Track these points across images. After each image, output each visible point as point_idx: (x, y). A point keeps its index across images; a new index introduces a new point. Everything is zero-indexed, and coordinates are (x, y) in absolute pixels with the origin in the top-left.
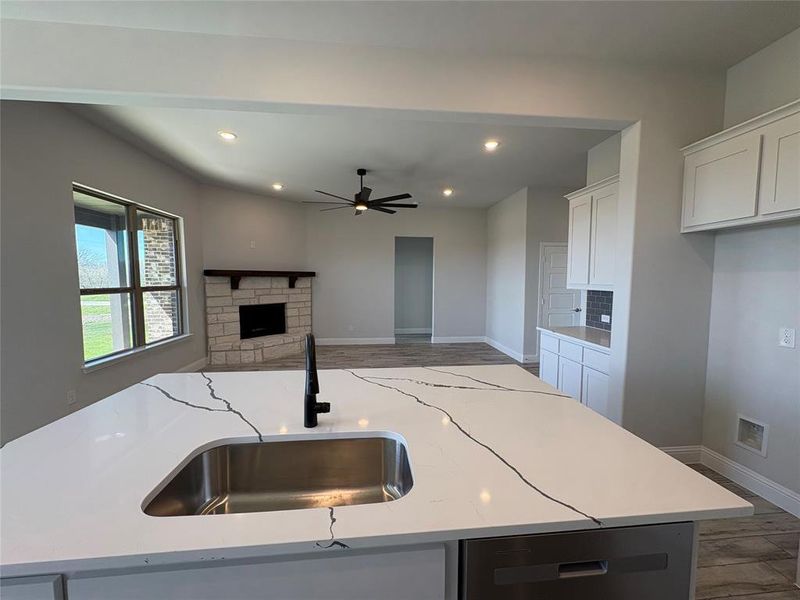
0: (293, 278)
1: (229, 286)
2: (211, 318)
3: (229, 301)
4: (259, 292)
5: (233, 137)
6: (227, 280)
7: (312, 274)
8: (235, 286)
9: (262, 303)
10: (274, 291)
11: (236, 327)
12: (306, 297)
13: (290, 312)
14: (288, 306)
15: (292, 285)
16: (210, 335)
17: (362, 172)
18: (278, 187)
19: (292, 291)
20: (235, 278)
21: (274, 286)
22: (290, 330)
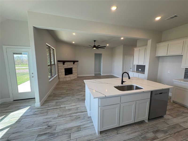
0: (74, 62)
1: (63, 64)
2: (59, 71)
3: (62, 67)
4: (68, 65)
5: (75, 34)
6: (62, 63)
7: (78, 61)
8: (64, 64)
9: (68, 68)
10: (70, 65)
11: (64, 73)
12: (76, 66)
13: (73, 70)
14: (73, 68)
15: (74, 64)
16: (59, 75)
17: (95, 41)
18: (74, 42)
19: (74, 65)
20: (64, 62)
21: (71, 64)
22: (73, 73)
